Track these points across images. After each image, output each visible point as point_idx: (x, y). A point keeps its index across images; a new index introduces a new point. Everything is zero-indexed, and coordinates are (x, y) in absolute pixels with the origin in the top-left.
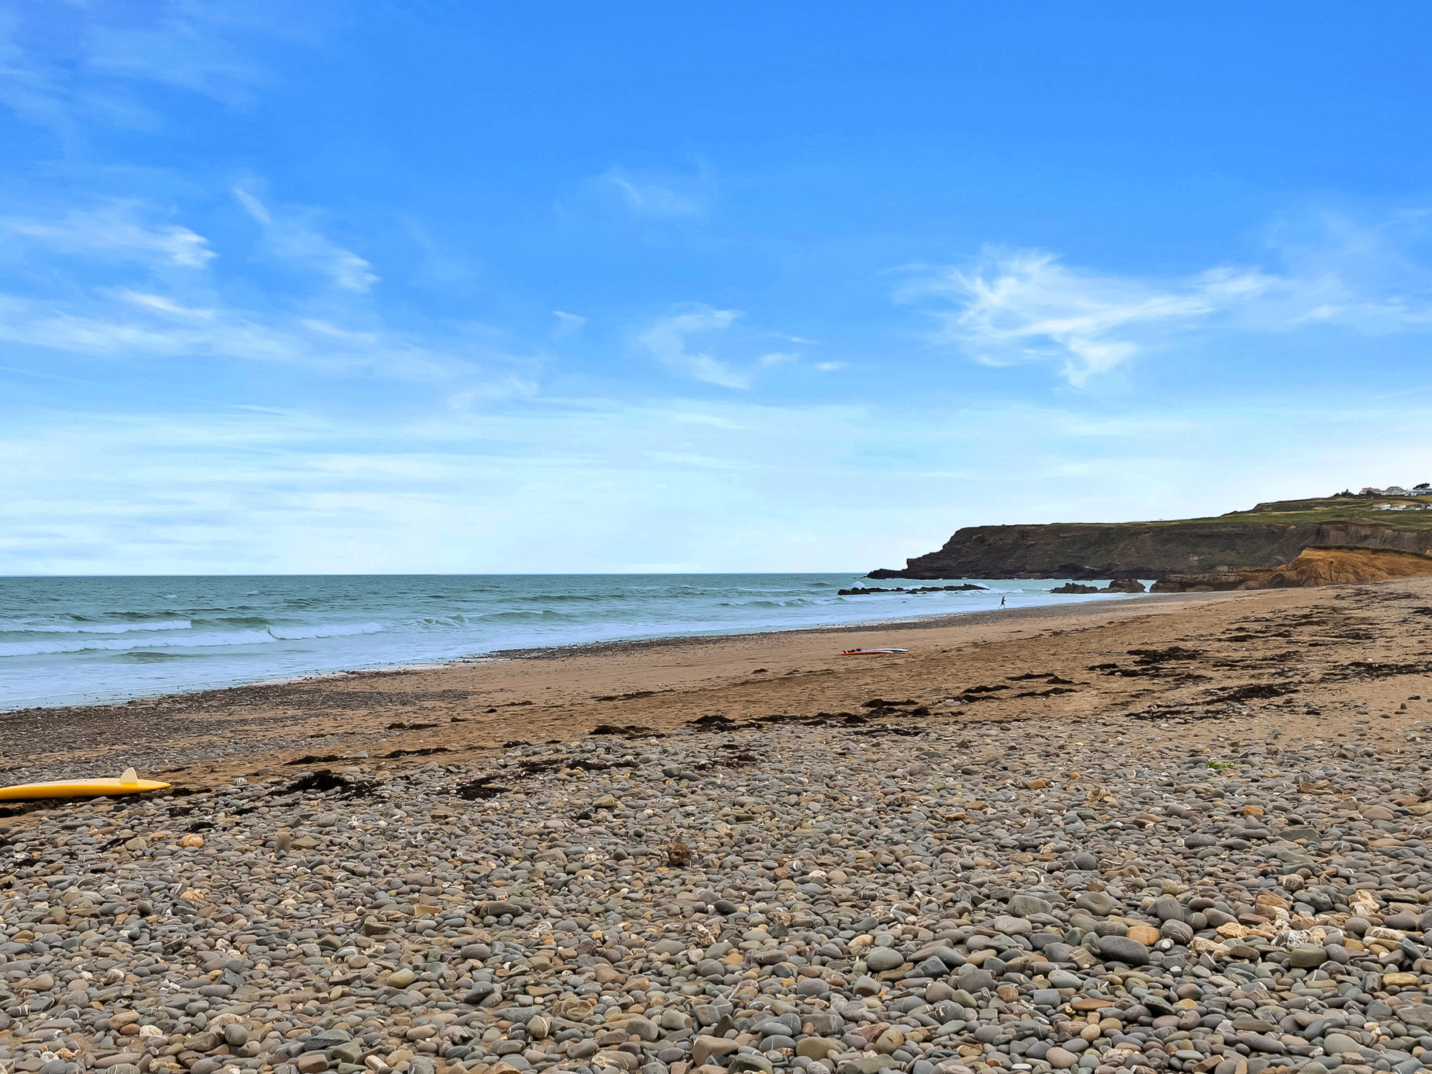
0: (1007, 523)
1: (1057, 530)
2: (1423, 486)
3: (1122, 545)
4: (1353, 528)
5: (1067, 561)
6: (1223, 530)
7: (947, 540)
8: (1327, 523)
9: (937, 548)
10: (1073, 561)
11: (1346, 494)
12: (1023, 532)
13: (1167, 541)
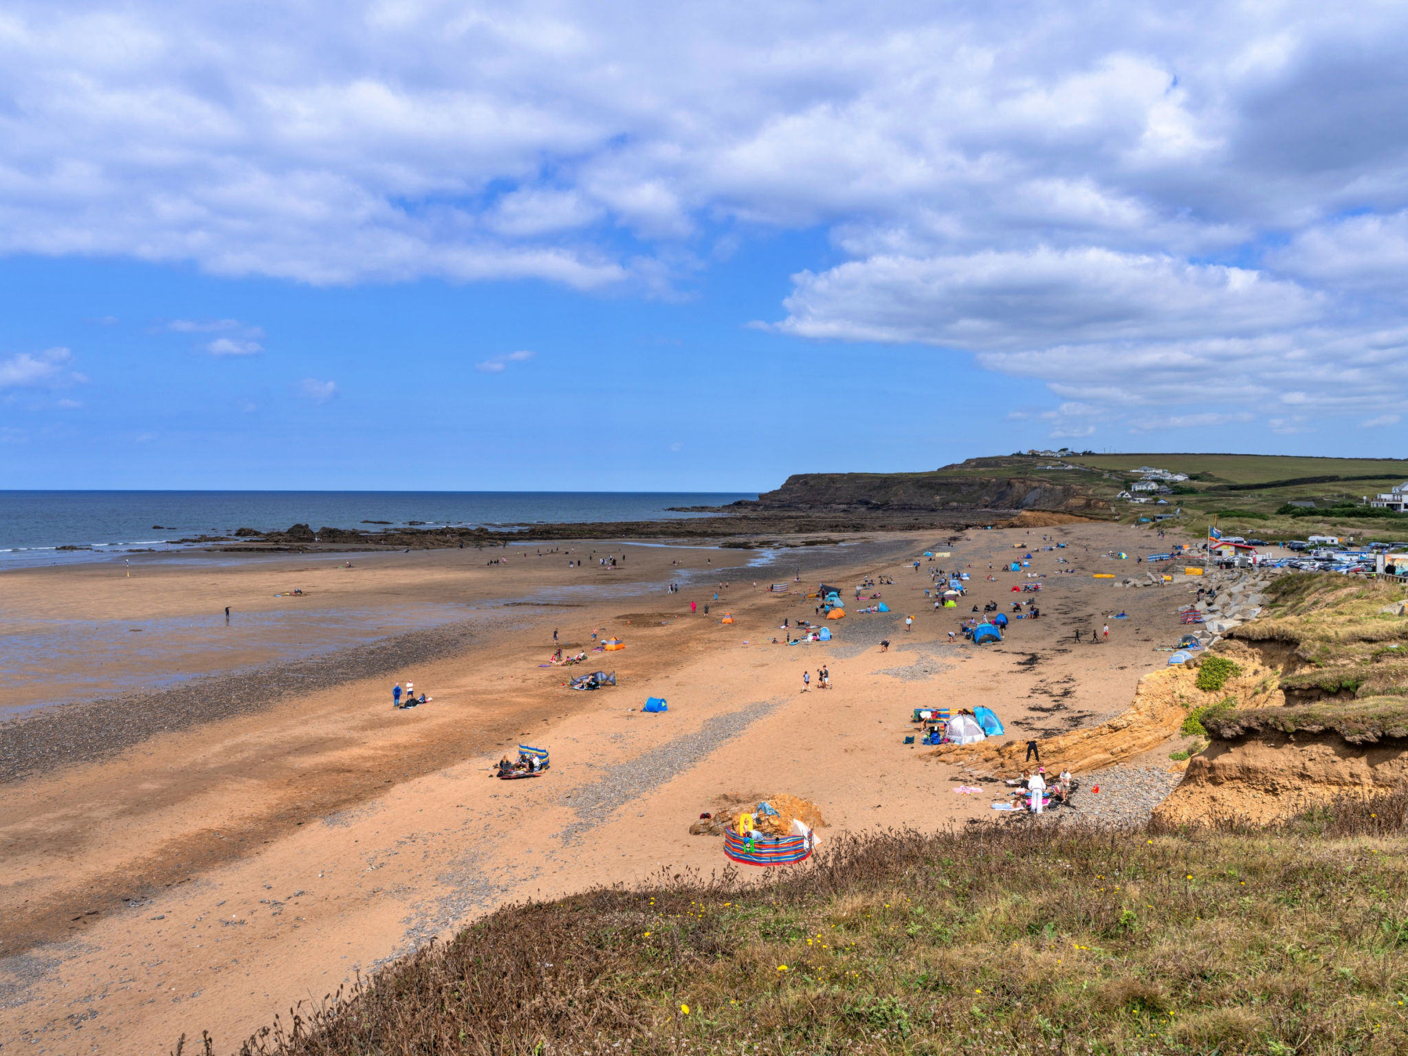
0: (821, 472)
1: (853, 477)
2: (1064, 450)
3: (894, 489)
4: (1029, 482)
5: (861, 498)
6: (954, 480)
7: (784, 482)
8: (1014, 479)
9: (778, 488)
10: (865, 497)
11: (1019, 454)
12: (832, 479)
13: (922, 487)
